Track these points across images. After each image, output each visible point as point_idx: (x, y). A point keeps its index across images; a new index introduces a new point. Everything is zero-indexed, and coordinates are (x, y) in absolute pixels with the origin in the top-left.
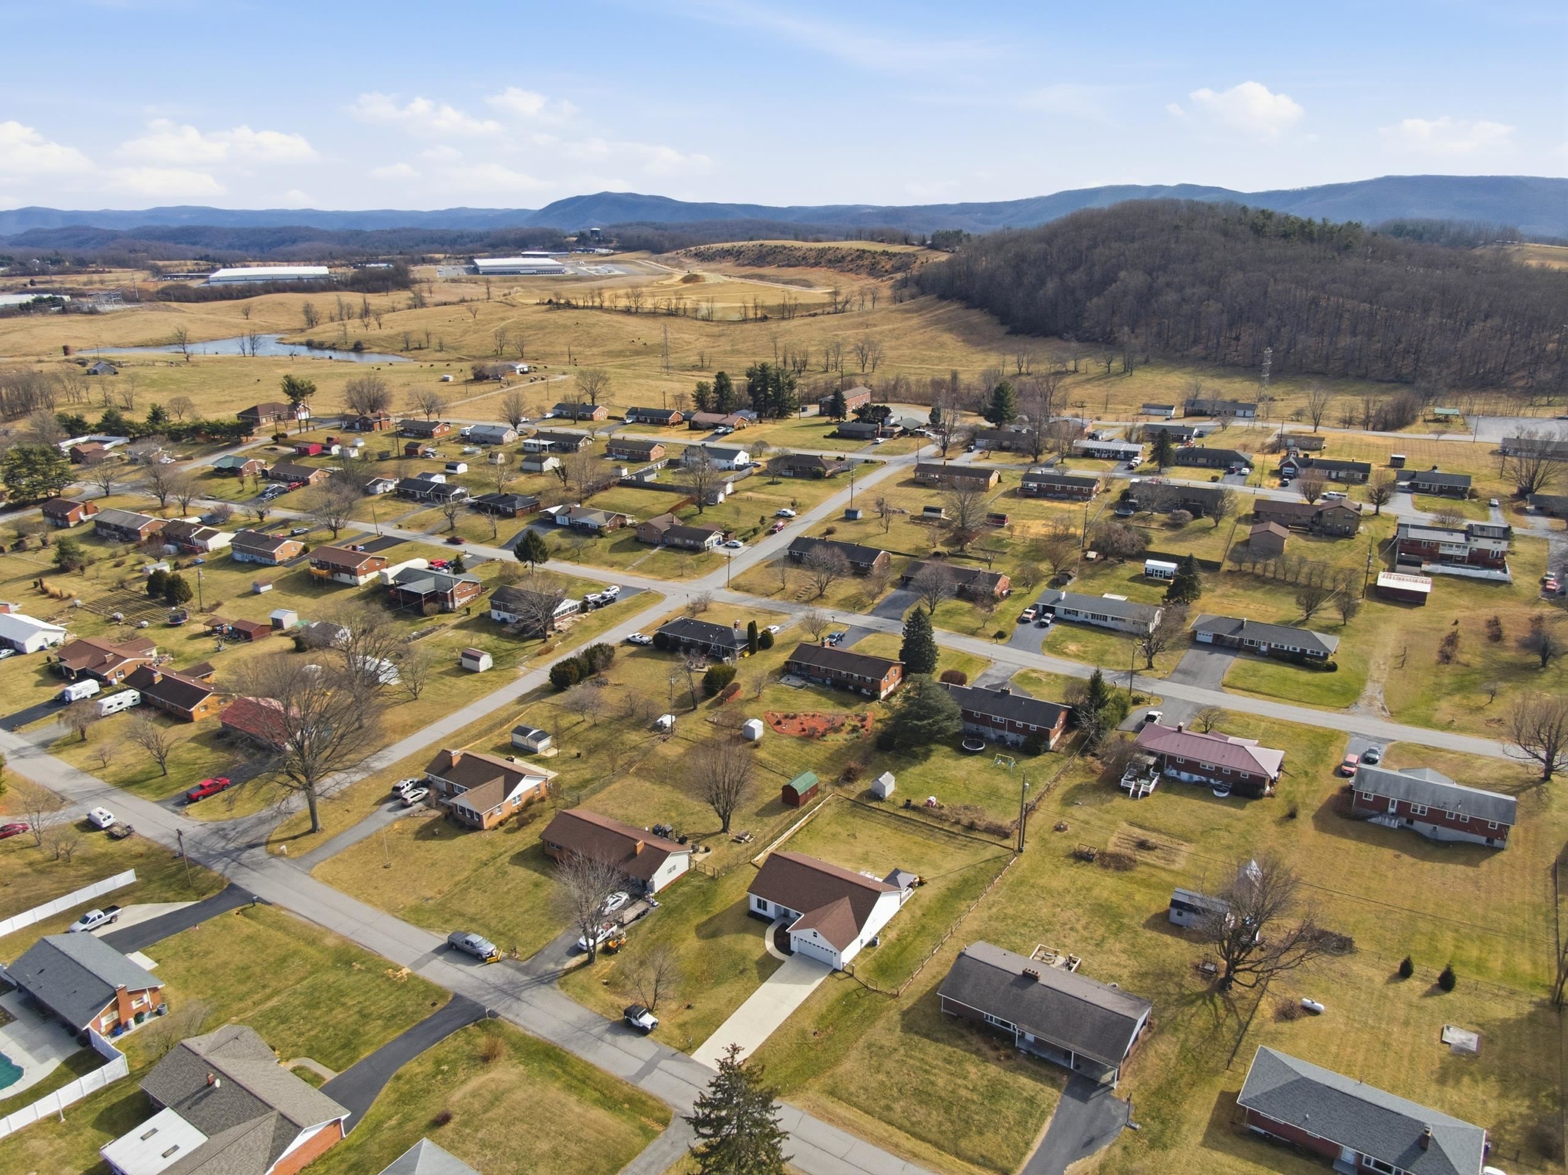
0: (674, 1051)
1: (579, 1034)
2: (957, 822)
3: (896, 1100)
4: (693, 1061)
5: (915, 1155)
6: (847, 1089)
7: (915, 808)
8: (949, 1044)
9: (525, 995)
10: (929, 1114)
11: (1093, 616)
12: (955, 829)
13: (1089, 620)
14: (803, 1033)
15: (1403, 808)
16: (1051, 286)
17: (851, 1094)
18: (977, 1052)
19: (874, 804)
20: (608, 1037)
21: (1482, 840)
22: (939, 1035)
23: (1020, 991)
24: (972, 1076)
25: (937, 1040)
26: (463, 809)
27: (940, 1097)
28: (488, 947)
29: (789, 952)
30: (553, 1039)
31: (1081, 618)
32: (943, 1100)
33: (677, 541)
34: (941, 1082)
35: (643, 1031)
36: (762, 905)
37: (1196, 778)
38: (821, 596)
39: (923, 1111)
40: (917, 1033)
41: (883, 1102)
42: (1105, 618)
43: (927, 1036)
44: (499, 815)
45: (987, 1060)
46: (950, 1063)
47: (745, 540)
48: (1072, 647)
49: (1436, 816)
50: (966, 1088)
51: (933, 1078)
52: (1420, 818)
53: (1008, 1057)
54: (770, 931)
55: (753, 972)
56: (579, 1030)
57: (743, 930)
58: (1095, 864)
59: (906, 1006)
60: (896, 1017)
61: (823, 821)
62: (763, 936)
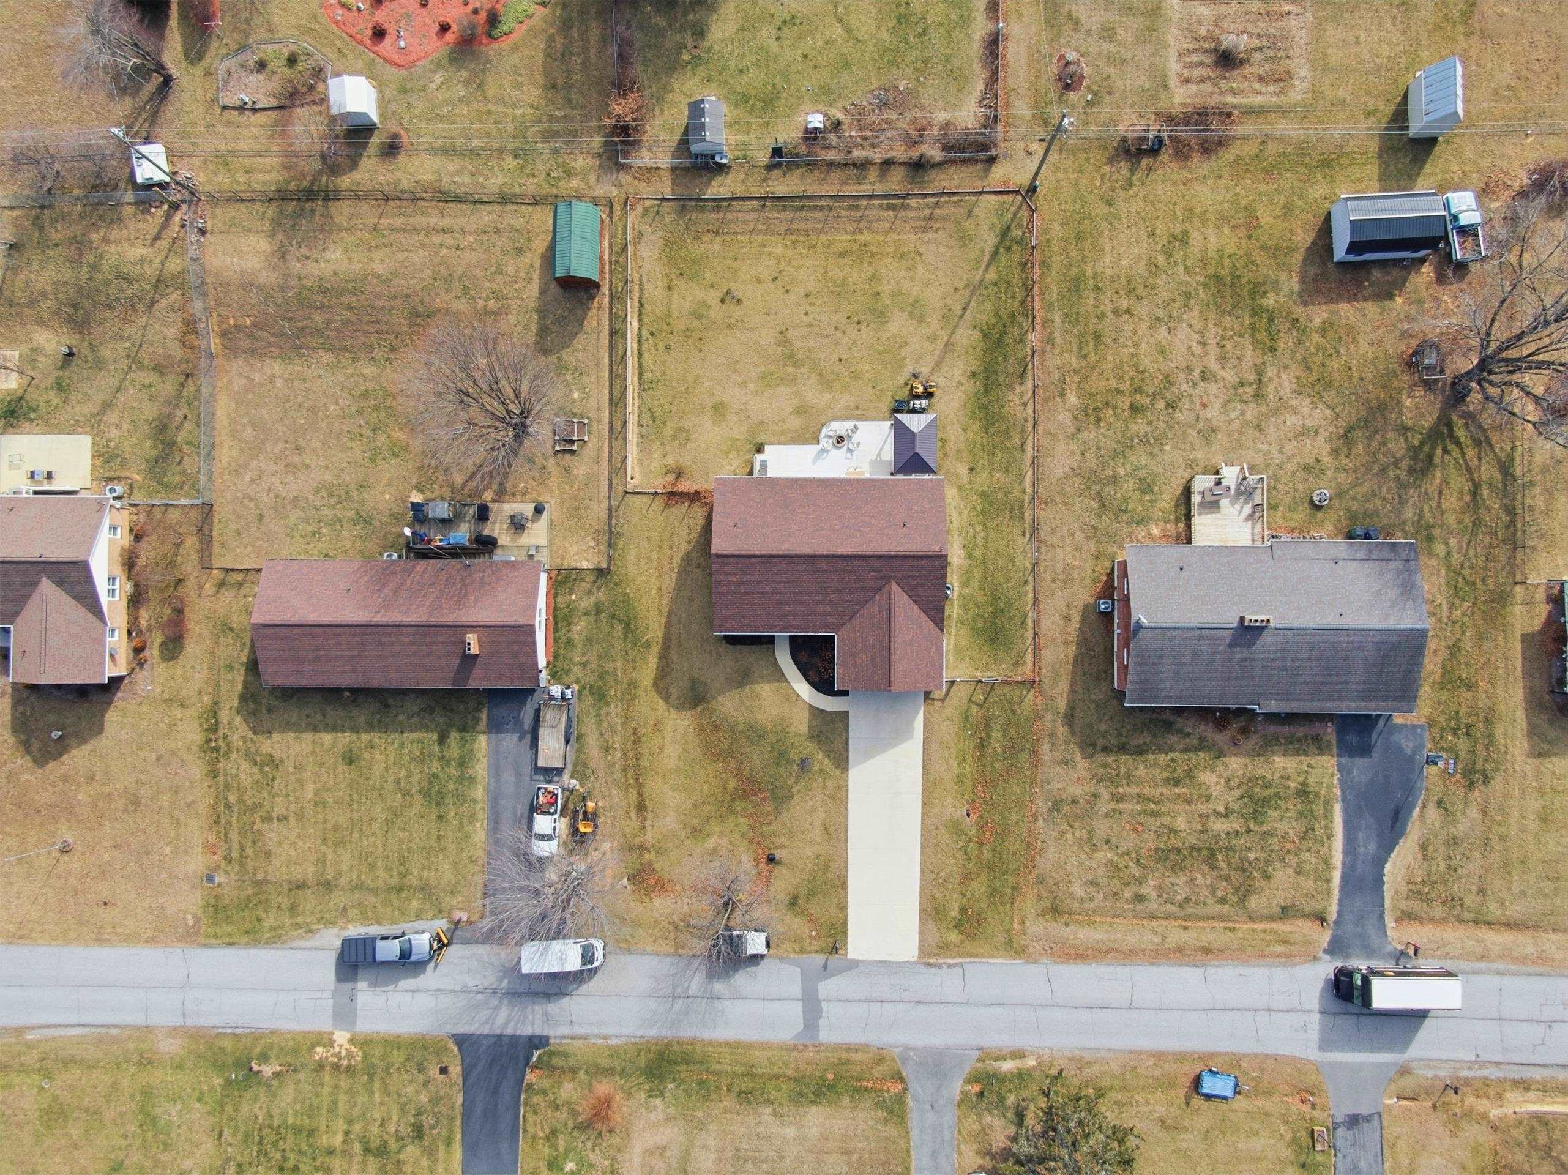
0: (820, 959)
2: (888, 162)
3: (1140, 881)
4: (855, 964)
5: (1207, 951)
6: (1071, 895)
8: (1160, 750)
10: (1193, 880)
12: (894, 186)
14: (956, 828)
17: (1081, 901)
18: (1203, 745)
19: (716, 189)
20: (719, 987)
22: (1138, 740)
23: (1246, 653)
24: (1215, 792)
25: (1140, 751)
27: (1192, 848)
29: (841, 693)
30: (653, 1032)
32: (1199, 850)
34: (1181, 823)
39: (1182, 879)
40: (1105, 749)
41: (1128, 893)
43: (1122, 749)
44: (117, 641)
45: (1221, 754)
46: (1177, 782)
50: (1218, 814)
51: (1166, 820)
53: (1245, 731)
54: (784, 659)
55: (820, 759)
56: (675, 998)
57: (743, 678)
58: (1165, 156)
59: (1062, 704)
60: (1062, 731)
61: (655, 291)
62: (781, 677)
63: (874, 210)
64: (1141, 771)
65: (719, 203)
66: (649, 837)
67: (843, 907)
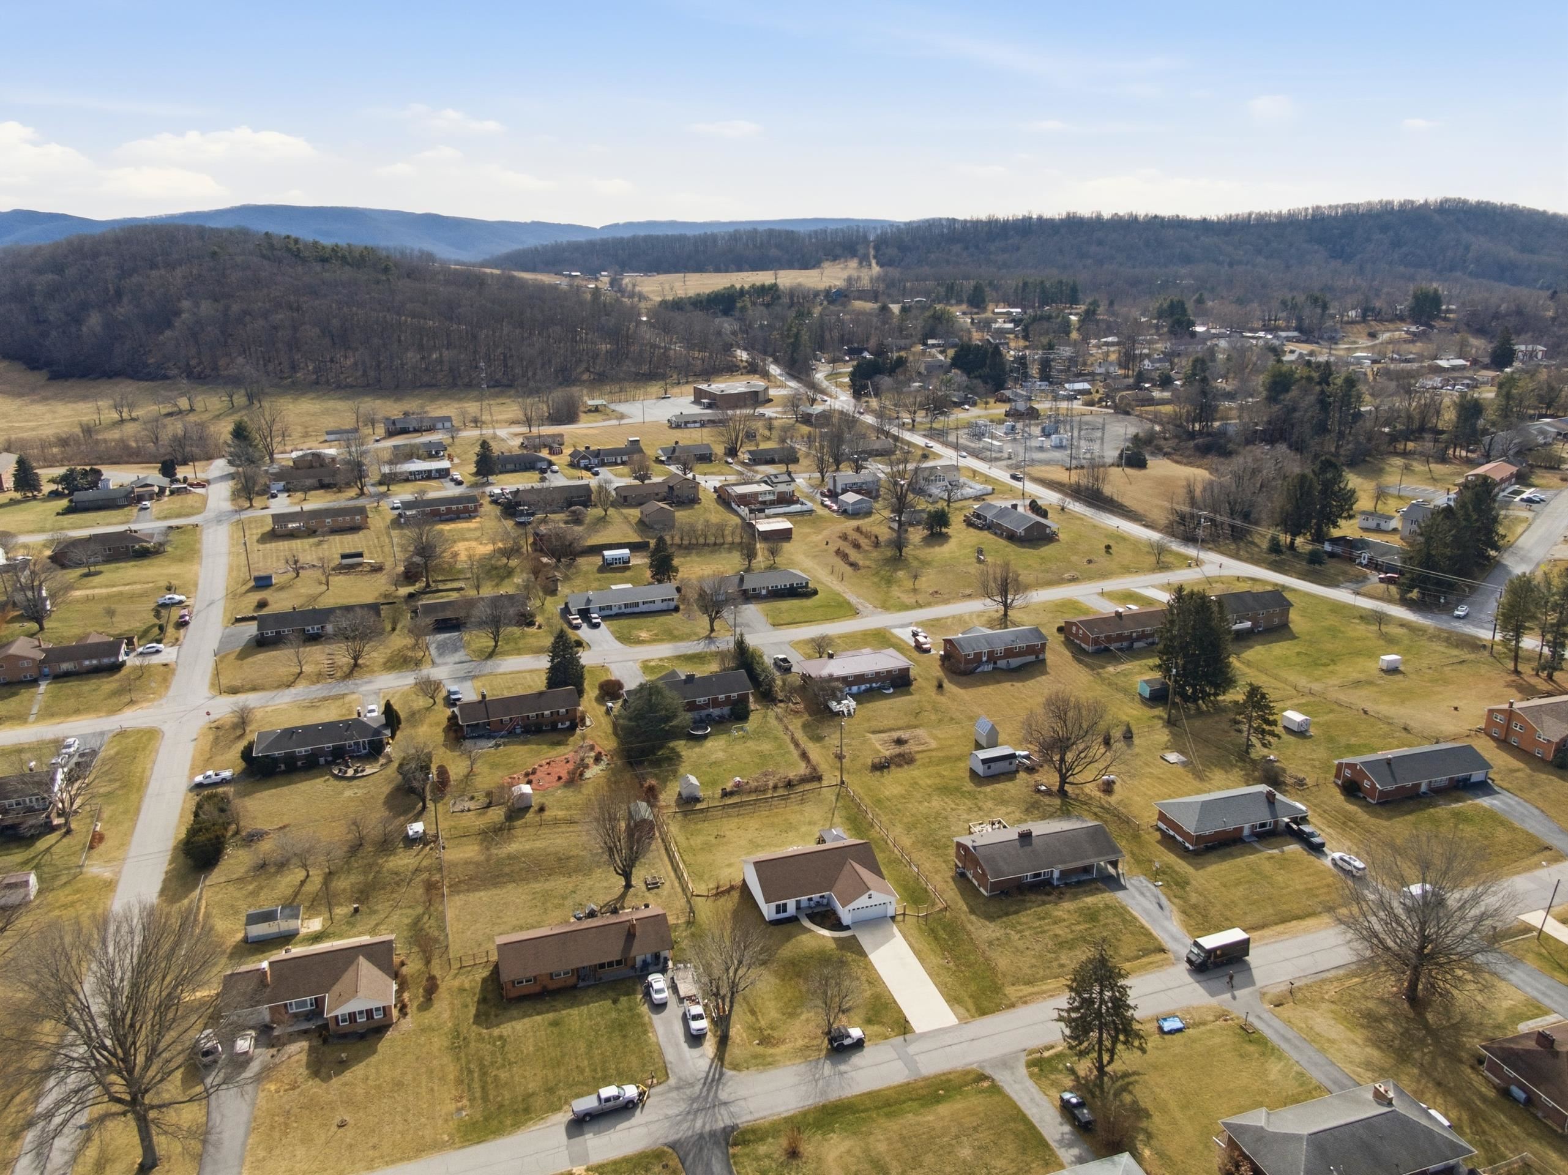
0: (900, 1038)
1: (821, 1083)
2: (775, 787)
4: (924, 1035)
6: (1026, 974)
7: (731, 794)
8: (1026, 909)
9: (723, 1095)
11: (626, 606)
12: (781, 792)
13: (623, 610)
15: (991, 654)
16: (94, 321)
18: (1045, 902)
19: (699, 806)
20: (843, 1068)
21: (1032, 658)
22: (1013, 909)
23: (1029, 848)
24: (1066, 916)
25: (1017, 912)
26: (352, 1016)
28: (631, 1091)
29: (848, 928)
30: (810, 1102)
31: (615, 611)
33: (65, 666)
34: (1059, 932)
35: (859, 1044)
36: (783, 908)
37: (863, 687)
38: (356, 665)
40: (999, 917)
42: (637, 605)
43: (1008, 914)
45: (1057, 903)
46: (1044, 918)
47: (159, 641)
48: (644, 635)
49: (1009, 653)
50: (1074, 924)
51: (1052, 933)
52: (1000, 658)
53: (1062, 894)
54: (808, 924)
55: (849, 956)
56: (816, 1081)
57: (789, 937)
58: (893, 767)
59: (965, 908)
60: (973, 918)
61: (681, 839)
62: (810, 931)
63: (775, 802)
64: (1024, 920)
65: (702, 811)
66: (763, 1023)
67: (900, 1011)
